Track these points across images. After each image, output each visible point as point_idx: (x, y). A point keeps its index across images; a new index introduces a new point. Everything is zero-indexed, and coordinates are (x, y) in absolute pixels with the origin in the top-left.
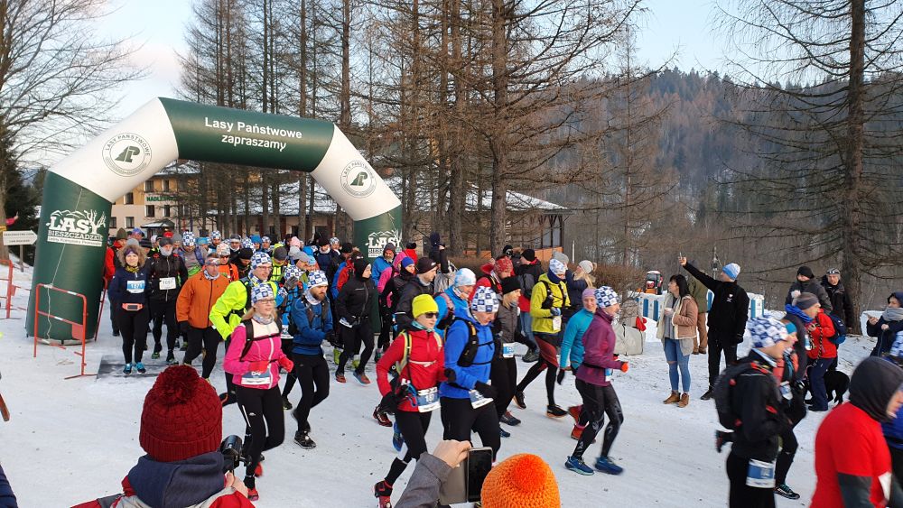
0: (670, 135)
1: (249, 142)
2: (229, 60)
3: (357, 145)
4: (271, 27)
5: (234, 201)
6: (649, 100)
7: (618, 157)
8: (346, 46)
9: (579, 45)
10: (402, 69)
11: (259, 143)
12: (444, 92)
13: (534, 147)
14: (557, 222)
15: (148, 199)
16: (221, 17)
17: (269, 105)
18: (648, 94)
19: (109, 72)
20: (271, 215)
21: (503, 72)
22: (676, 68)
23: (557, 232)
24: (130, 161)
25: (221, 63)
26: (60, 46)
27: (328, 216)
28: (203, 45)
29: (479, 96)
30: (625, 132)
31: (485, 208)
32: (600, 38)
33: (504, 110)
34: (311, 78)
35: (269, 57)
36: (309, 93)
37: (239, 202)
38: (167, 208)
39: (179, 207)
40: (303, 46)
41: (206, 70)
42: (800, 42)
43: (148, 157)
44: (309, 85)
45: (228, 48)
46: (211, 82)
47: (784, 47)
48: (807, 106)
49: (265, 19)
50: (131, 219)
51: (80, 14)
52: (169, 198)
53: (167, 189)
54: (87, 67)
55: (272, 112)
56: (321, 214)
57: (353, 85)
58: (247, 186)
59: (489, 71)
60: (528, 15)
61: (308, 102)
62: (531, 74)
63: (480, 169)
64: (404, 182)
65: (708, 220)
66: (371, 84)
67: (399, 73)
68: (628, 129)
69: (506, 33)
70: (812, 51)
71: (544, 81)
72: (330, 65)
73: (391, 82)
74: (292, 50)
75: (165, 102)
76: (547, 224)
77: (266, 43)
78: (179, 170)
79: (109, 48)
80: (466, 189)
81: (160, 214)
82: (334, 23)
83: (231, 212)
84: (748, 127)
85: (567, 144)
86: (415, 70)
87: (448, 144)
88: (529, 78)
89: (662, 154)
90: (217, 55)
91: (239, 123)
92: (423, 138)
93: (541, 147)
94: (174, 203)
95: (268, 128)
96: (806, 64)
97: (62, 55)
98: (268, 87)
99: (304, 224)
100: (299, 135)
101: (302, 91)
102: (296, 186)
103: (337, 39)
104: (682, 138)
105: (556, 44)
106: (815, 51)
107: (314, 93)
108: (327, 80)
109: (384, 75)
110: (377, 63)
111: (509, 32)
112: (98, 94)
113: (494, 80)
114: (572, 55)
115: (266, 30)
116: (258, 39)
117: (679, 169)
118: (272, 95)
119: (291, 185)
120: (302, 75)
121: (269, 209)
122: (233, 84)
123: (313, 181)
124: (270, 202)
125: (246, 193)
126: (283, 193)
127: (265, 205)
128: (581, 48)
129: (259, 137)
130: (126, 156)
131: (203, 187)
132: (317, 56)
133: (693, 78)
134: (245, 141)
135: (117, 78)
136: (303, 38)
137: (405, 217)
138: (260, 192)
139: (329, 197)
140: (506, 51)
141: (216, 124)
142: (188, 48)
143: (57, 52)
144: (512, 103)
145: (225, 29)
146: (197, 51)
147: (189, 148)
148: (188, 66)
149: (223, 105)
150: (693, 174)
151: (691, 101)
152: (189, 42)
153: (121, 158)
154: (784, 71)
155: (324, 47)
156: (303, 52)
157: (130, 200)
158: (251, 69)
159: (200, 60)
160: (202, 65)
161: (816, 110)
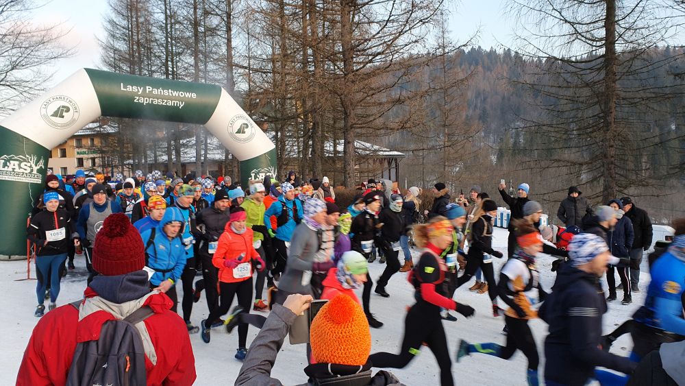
0: (476, 97)
1: (156, 102)
2: (138, 43)
4: (170, 16)
5: (145, 152)
6: (460, 70)
7: (438, 113)
8: (229, 30)
9: (405, 25)
10: (273, 47)
11: (163, 102)
12: (305, 63)
13: (375, 103)
14: (393, 163)
15: (78, 153)
16: (131, 10)
17: (170, 77)
18: (458, 66)
19: (43, 52)
20: (174, 162)
21: (349, 47)
22: (480, 47)
23: (393, 171)
24: (63, 117)
25: (133, 45)
26: (4, 32)
27: (219, 163)
28: (118, 32)
30: (442, 95)
31: (339, 152)
32: (421, 21)
33: (351, 76)
34: (202, 56)
35: (169, 40)
36: (202, 68)
37: (149, 152)
38: (93, 159)
39: (102, 157)
40: (196, 31)
41: (120, 51)
42: (569, 22)
43: (76, 114)
44: (202, 61)
45: (138, 33)
46: (126, 60)
48: (574, 70)
49: (166, 10)
50: (65, 169)
51: (19, 7)
52: (94, 153)
53: (93, 145)
54: (26, 48)
55: (173, 80)
56: (214, 162)
57: (236, 60)
59: (339, 48)
60: (367, 3)
61: (201, 74)
62: (370, 48)
64: (277, 133)
66: (250, 58)
67: (270, 51)
69: (351, 18)
70: (577, 29)
71: (379, 54)
72: (216, 45)
73: (264, 57)
74: (188, 34)
75: (89, 71)
76: (386, 165)
77: (167, 29)
78: (102, 130)
79: (43, 33)
80: (324, 139)
81: (87, 164)
82: (220, 13)
83: (143, 161)
84: (535, 89)
85: (399, 101)
86: (283, 47)
87: (309, 103)
88: (369, 51)
89: (470, 112)
90: (129, 39)
91: (147, 87)
92: (290, 99)
93: (380, 104)
94: (98, 155)
95: (170, 91)
96: (573, 38)
97: (6, 40)
98: (169, 63)
99: (200, 169)
100: (194, 96)
101: (196, 66)
103: (222, 25)
104: (485, 99)
105: (389, 25)
106: (580, 28)
107: (206, 67)
108: (216, 57)
109: (259, 52)
110: (253, 43)
111: (354, 17)
112: (35, 69)
113: (343, 53)
114: (399, 35)
115: (166, 19)
116: (161, 26)
117: (483, 122)
118: (173, 68)
119: (190, 139)
120: (195, 54)
121: (173, 157)
122: (142, 61)
123: (207, 133)
124: (174, 153)
125: (155, 146)
126: (184, 145)
127: (169, 155)
128: (407, 28)
129: (163, 98)
130: (59, 113)
131: (121, 142)
132: (207, 39)
133: (492, 54)
134: (152, 101)
135: (50, 55)
136: (196, 24)
137: (278, 158)
138: (165, 144)
140: (352, 31)
141: (130, 88)
142: (106, 34)
144: (357, 70)
145: (135, 19)
146: (113, 36)
150: (493, 126)
151: (491, 72)
152: (106, 29)
153: (55, 114)
154: (557, 44)
155: (212, 31)
156: (196, 34)
157: (64, 155)
158: (156, 50)
159: (116, 43)
160: (118, 47)
161: (582, 73)
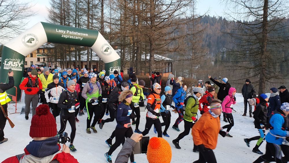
0: (207, 37)
1: (71, 37)
2: (64, 10)
3: (106, 39)
5: (66, 56)
6: (200, 25)
7: (190, 43)
8: (102, 6)
9: (178, 7)
10: (121, 14)
11: (74, 37)
12: (134, 22)
13: (163, 40)
14: (170, 64)
15: (38, 56)
17: (77, 25)
18: (199, 24)
19: (24, 13)
20: (78, 61)
21: (153, 15)
22: (209, 15)
23: (170, 68)
24: (31, 43)
25: (62, 11)
26: (8, 4)
27: (97, 62)
28: (56, 5)
29: (146, 23)
30: (192, 36)
31: (147, 59)
32: (184, 5)
33: (154, 28)
34: (91, 16)
35: (77, 9)
36: (90, 21)
37: (67, 57)
38: (44, 59)
39: (48, 58)
40: (89, 6)
41: (56, 13)
42: (248, 7)
43: (37, 42)
44: (91, 19)
45: (64, 6)
46: (59, 17)
47: (243, 9)
48: (250, 28)
50: (32, 62)
52: (44, 55)
53: (44, 52)
54: (17, 11)
55: (78, 27)
56: (94, 61)
57: (105, 19)
58: (70, 52)
59: (149, 15)
61: (90, 24)
62: (162, 16)
63: (146, 47)
64: (121, 51)
65: (218, 64)
66: (111, 19)
67: (120, 15)
68: (193, 34)
69: (155, 3)
70: (251, 10)
71: (167, 19)
72: (97, 12)
73: (117, 18)
74: (85, 7)
75: (43, 23)
76: (167, 65)
77: (76, 5)
78: (48, 46)
79: (24, 5)
80: (141, 54)
81: (42, 60)
83: (65, 60)
84: (231, 34)
85: (174, 39)
86: (125, 14)
87: (136, 38)
88: (162, 17)
89: (204, 43)
90: (60, 9)
91: (67, 31)
92: (127, 36)
93: (166, 40)
94: (46, 57)
95: (77, 33)
96: (250, 14)
97: (8, 7)
98: (77, 19)
99: (89, 64)
100: (87, 35)
101: (88, 21)
102: (86, 52)
103: (100, 4)
104: (210, 38)
105: (171, 6)
106: (253, 10)
107: (92, 21)
108: (96, 17)
109: (115, 16)
110: (113, 12)
111: (156, 3)
112: (20, 20)
113: (151, 18)
114: (176, 10)
116: (74, 3)
117: (209, 48)
118: (78, 22)
119: (85, 51)
120: (88, 16)
121: (77, 59)
122: (66, 18)
123: (92, 50)
124: (78, 57)
125: (70, 54)
126: (82, 54)
127: (76, 58)
128: (178, 8)
129: (74, 36)
130: (30, 41)
131: (56, 52)
132: (93, 9)
133: (214, 19)
134: (69, 37)
135: (27, 15)
136: (89, 3)
137: (122, 62)
138: (74, 53)
139: (97, 55)
140: (155, 8)
141: (60, 31)
142: (51, 6)
143: (6, 6)
144: (156, 26)
146: (54, 7)
147: (51, 39)
148: (51, 12)
149: (62, 25)
150: (213, 49)
151: (213, 26)
152: (51, 4)
153: (28, 42)
154: (242, 16)
155: (95, 6)
156: (88, 8)
157: (32, 56)
158: (71, 13)
159: (54, 10)
160: (55, 12)
161: (253, 29)
